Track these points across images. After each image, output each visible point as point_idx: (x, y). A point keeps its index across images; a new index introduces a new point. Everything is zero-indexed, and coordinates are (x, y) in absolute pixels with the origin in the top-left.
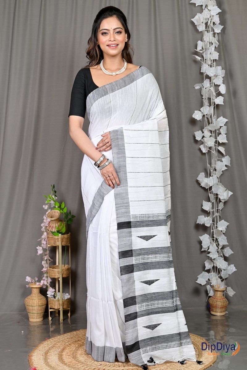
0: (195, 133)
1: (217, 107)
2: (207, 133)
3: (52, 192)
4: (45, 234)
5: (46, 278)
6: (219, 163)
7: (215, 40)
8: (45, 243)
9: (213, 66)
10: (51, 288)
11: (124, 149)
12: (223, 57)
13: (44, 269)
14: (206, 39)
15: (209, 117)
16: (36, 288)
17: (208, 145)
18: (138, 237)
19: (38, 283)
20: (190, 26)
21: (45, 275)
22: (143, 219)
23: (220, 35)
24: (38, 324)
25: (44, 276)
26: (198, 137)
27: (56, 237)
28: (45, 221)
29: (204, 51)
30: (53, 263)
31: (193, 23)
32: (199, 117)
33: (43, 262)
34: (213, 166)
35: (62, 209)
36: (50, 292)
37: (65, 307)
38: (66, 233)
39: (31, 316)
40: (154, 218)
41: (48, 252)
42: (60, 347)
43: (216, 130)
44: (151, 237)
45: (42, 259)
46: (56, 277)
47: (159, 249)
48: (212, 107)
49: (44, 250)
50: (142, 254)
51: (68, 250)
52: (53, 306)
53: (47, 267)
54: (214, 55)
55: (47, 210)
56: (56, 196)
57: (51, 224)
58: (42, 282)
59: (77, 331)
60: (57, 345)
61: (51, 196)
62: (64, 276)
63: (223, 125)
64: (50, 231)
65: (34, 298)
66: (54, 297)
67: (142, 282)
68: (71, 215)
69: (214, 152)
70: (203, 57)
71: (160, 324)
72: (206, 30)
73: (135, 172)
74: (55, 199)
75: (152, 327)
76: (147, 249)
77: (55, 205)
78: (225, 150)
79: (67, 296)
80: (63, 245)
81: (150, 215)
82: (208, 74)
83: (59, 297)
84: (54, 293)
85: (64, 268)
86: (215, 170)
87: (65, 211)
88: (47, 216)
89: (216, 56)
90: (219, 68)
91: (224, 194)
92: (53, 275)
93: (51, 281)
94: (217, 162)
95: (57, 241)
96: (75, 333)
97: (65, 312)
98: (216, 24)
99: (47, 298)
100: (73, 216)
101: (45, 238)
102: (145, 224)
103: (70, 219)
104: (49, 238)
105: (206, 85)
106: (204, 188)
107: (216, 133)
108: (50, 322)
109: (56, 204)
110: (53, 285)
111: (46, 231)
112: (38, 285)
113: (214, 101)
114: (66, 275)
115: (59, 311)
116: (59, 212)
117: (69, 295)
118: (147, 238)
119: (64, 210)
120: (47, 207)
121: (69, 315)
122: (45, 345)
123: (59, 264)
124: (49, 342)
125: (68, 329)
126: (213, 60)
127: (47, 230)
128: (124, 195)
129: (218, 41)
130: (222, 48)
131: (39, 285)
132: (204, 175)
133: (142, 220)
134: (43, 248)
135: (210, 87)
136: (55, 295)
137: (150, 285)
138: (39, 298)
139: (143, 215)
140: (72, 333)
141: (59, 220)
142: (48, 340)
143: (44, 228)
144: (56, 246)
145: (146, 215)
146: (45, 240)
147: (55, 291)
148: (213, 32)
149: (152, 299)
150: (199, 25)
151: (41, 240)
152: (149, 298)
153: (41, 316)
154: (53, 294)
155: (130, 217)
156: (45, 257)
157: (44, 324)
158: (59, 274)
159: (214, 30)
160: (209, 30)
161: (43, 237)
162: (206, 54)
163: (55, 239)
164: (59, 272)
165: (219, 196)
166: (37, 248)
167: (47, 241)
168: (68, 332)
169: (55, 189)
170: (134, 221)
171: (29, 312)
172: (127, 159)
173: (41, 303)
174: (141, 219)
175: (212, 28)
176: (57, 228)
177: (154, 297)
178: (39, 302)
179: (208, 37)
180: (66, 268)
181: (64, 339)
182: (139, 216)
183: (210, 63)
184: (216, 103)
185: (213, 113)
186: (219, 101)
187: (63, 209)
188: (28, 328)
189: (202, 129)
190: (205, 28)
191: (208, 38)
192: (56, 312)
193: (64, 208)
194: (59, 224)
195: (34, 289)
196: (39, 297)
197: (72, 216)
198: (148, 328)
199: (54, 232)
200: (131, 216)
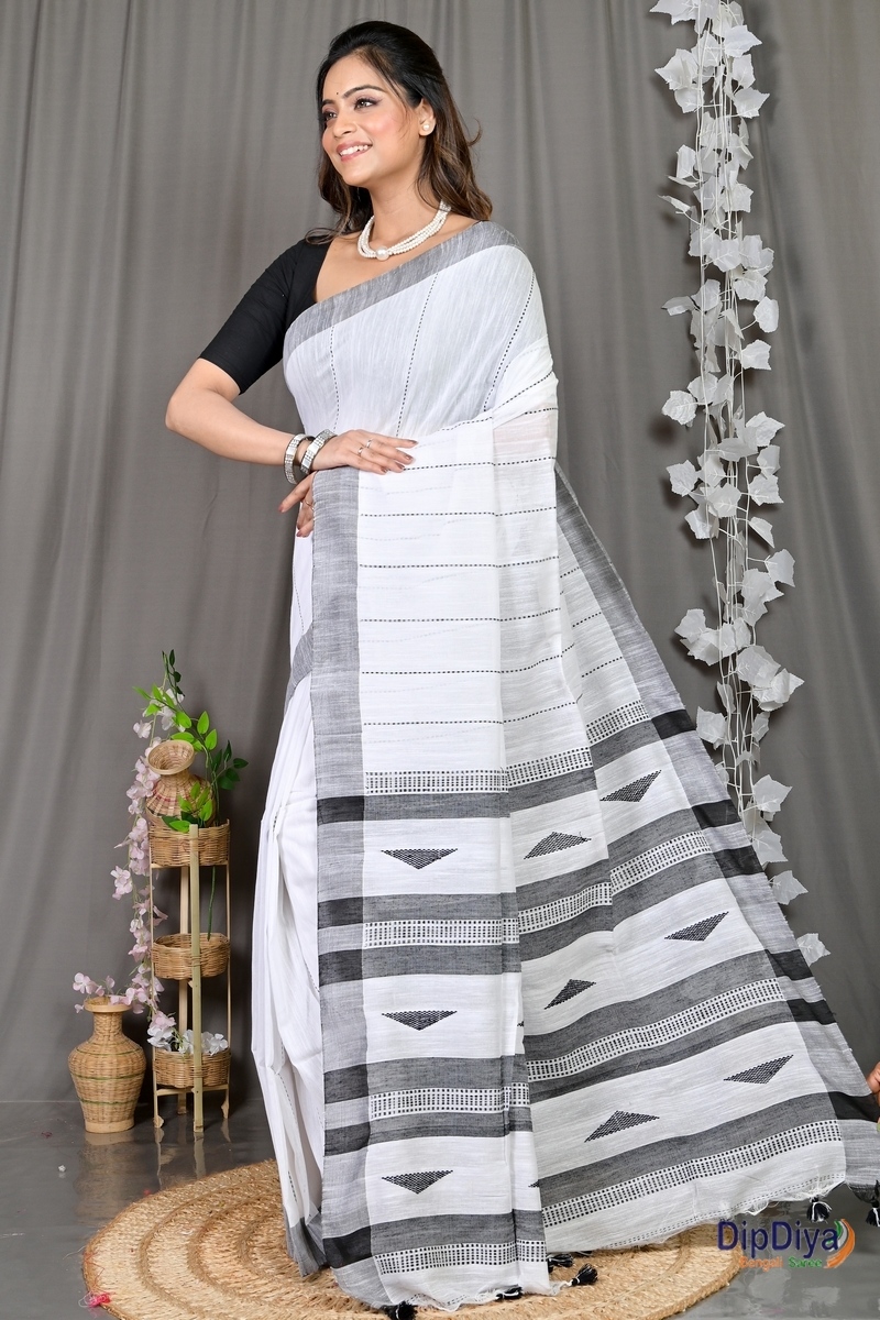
0: (668, 469)
1: (747, 377)
2: (711, 471)
3: (166, 678)
4: (142, 823)
5: (145, 980)
6: (753, 575)
7: (738, 144)
8: (140, 856)
9: (733, 235)
10: (161, 1014)
11: (355, 536)
12: (765, 204)
13: (139, 949)
14: (706, 140)
15: (717, 414)
16: (111, 1014)
17: (716, 512)
18: (388, 852)
19: (115, 999)
20: (651, 94)
21: (141, 969)
22: (407, 788)
23: (755, 125)
24: (117, 1140)
25: (137, 972)
26: (681, 486)
27: (181, 836)
28: (139, 778)
29: (701, 180)
30: (168, 928)
31: (660, 84)
32: (687, 415)
33: (133, 923)
34: (732, 585)
35: (202, 738)
36: (159, 1029)
37: (210, 1081)
38: (217, 819)
39: (92, 1112)
40: (450, 788)
41: (152, 888)
42: (193, 1224)
43: (742, 460)
44: (434, 856)
45: (132, 915)
46: (181, 976)
47: (461, 900)
48: (730, 379)
49: (139, 881)
50: (398, 915)
51: (221, 882)
52: (169, 1077)
53: (149, 942)
54: (734, 194)
55: (147, 742)
56: (179, 691)
57: (161, 791)
58: (130, 992)
59: (251, 1166)
60: (183, 1216)
61: (162, 693)
62: (206, 973)
63: (766, 442)
64: (159, 814)
65: (104, 1048)
66: (174, 1046)
67: (389, 1016)
68: (233, 757)
69: (735, 537)
70: (695, 202)
71: (448, 1172)
72: (706, 110)
73: (388, 619)
74: (175, 703)
75: (418, 1182)
76: (419, 897)
77: (177, 721)
78: (772, 531)
79: (219, 1043)
80: (205, 863)
81: (436, 775)
82: (715, 264)
83: (192, 1047)
84: (173, 1034)
85: (207, 944)
86: (741, 600)
87: (211, 742)
88: (146, 760)
89: (742, 198)
90: (756, 241)
91: (773, 686)
92: (169, 967)
93: (163, 990)
94: (747, 573)
95: (181, 849)
96: (245, 1171)
97: (212, 1100)
98: (741, 87)
99: (147, 1049)
100: (240, 763)
101: (140, 840)
102: (414, 808)
103: (228, 771)
104: (155, 839)
105: (708, 303)
106: (700, 665)
107: (742, 470)
108: (159, 1135)
109: (180, 721)
110: (168, 1003)
111: (145, 816)
112: (115, 1004)
113: (735, 357)
114: (213, 967)
115: (190, 1097)
116: (189, 746)
117: (226, 1038)
118: (419, 858)
119: (207, 741)
120: (149, 728)
121: (225, 1108)
122: (142, 1213)
123: (190, 931)
124: (155, 1204)
125: (220, 1161)
126: (733, 213)
127: (147, 812)
128: (345, 700)
129: (750, 147)
130: (764, 172)
131: (120, 1002)
132: (704, 618)
133: (403, 793)
134: (133, 875)
135: (723, 310)
136: (177, 1040)
137: (419, 1029)
138: (121, 1049)
139: (407, 776)
140: (235, 1172)
141: (193, 774)
142: (152, 1198)
143: (136, 802)
144: (180, 868)
145: (421, 775)
146: (139, 846)
147: (174, 1024)
148: (730, 116)
149: (424, 1081)
150: (684, 90)
151: (127, 847)
152: (413, 1074)
153: (127, 1114)
154: (168, 1035)
155: (362, 781)
156: (142, 905)
157: (136, 1142)
158: (189, 964)
159: (734, 108)
160: (718, 108)
161: (134, 834)
162: (707, 193)
163: (176, 841)
164: (189, 959)
165: (755, 693)
166: (113, 873)
167: (147, 851)
168: (223, 1170)
169: (177, 667)
170: (374, 794)
171: (83, 1100)
172: (361, 571)
173: (127, 1069)
174: (403, 788)
175: (728, 99)
176: (181, 803)
177: (432, 1074)
178: (119, 1062)
179: (715, 131)
180: (214, 944)
181: (207, 1195)
182: (393, 776)
183: (720, 225)
184: (745, 366)
185: (731, 400)
186: (755, 356)
187: (205, 736)
188: (82, 1157)
189: (694, 457)
190: (703, 102)
191: (714, 137)
192: (179, 1098)
193: (208, 732)
194: (190, 789)
195: (102, 1019)
196: (118, 1048)
197: (236, 760)
198: (401, 1184)
199: (174, 818)
200: (365, 777)
